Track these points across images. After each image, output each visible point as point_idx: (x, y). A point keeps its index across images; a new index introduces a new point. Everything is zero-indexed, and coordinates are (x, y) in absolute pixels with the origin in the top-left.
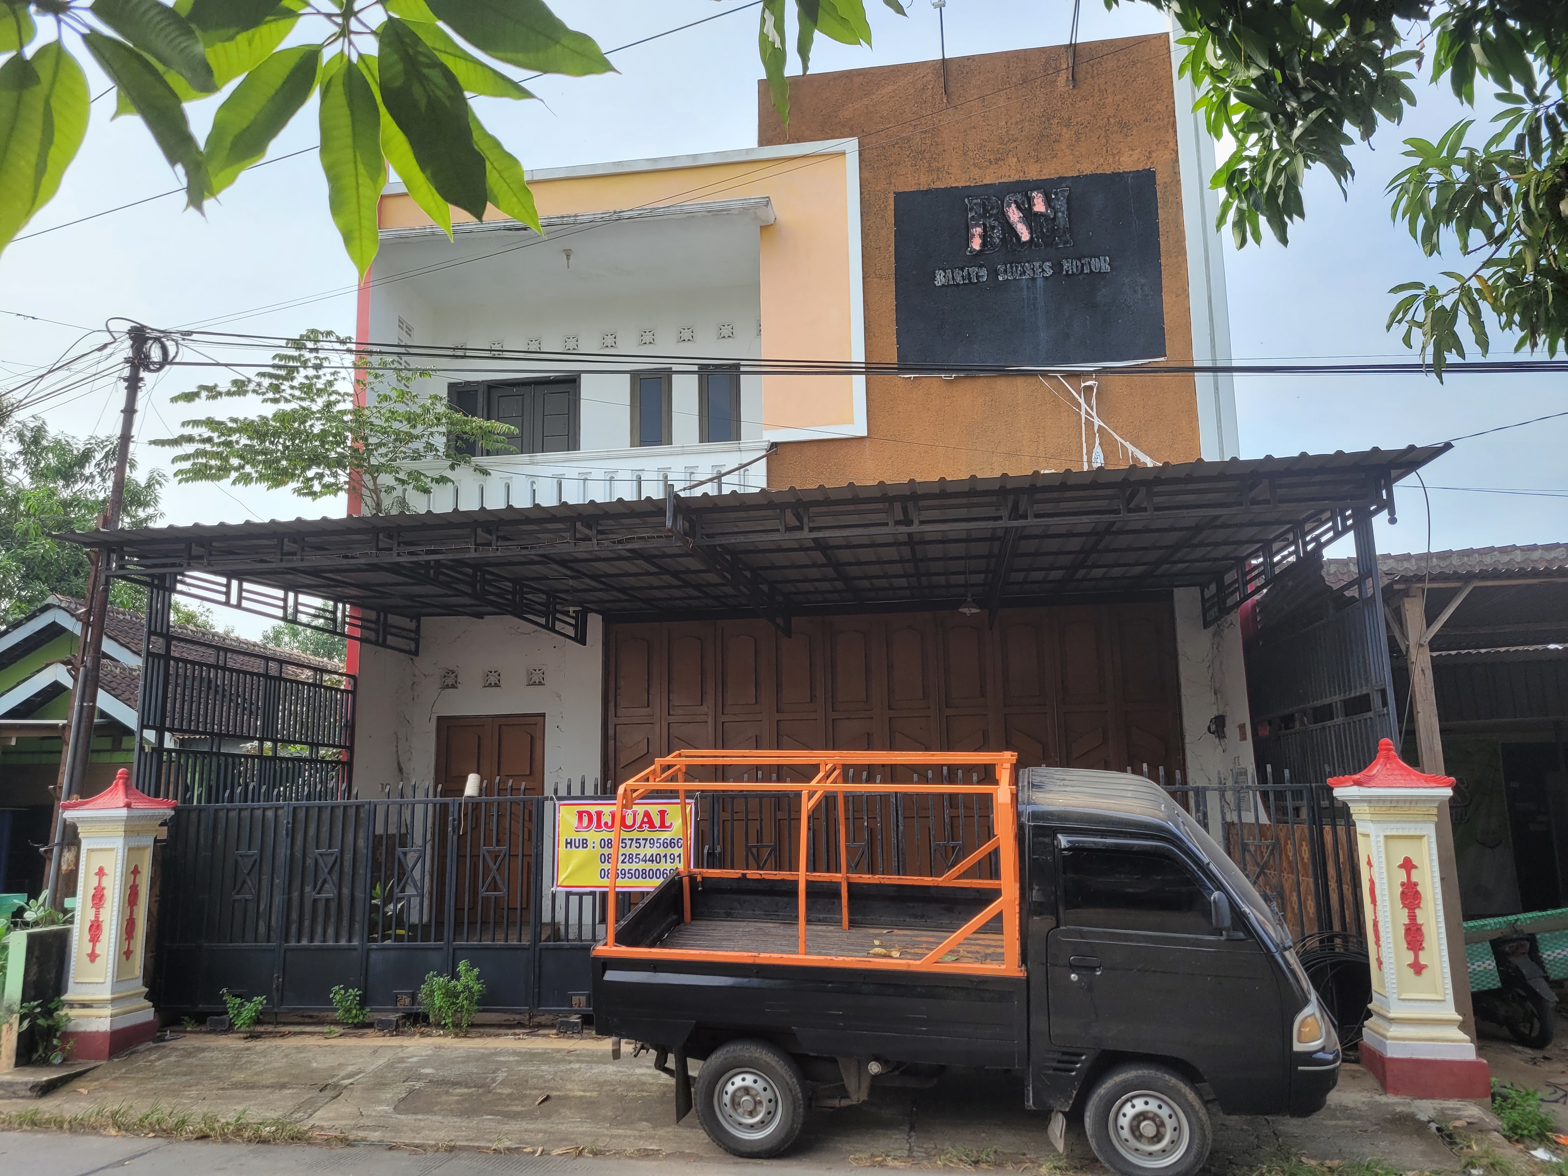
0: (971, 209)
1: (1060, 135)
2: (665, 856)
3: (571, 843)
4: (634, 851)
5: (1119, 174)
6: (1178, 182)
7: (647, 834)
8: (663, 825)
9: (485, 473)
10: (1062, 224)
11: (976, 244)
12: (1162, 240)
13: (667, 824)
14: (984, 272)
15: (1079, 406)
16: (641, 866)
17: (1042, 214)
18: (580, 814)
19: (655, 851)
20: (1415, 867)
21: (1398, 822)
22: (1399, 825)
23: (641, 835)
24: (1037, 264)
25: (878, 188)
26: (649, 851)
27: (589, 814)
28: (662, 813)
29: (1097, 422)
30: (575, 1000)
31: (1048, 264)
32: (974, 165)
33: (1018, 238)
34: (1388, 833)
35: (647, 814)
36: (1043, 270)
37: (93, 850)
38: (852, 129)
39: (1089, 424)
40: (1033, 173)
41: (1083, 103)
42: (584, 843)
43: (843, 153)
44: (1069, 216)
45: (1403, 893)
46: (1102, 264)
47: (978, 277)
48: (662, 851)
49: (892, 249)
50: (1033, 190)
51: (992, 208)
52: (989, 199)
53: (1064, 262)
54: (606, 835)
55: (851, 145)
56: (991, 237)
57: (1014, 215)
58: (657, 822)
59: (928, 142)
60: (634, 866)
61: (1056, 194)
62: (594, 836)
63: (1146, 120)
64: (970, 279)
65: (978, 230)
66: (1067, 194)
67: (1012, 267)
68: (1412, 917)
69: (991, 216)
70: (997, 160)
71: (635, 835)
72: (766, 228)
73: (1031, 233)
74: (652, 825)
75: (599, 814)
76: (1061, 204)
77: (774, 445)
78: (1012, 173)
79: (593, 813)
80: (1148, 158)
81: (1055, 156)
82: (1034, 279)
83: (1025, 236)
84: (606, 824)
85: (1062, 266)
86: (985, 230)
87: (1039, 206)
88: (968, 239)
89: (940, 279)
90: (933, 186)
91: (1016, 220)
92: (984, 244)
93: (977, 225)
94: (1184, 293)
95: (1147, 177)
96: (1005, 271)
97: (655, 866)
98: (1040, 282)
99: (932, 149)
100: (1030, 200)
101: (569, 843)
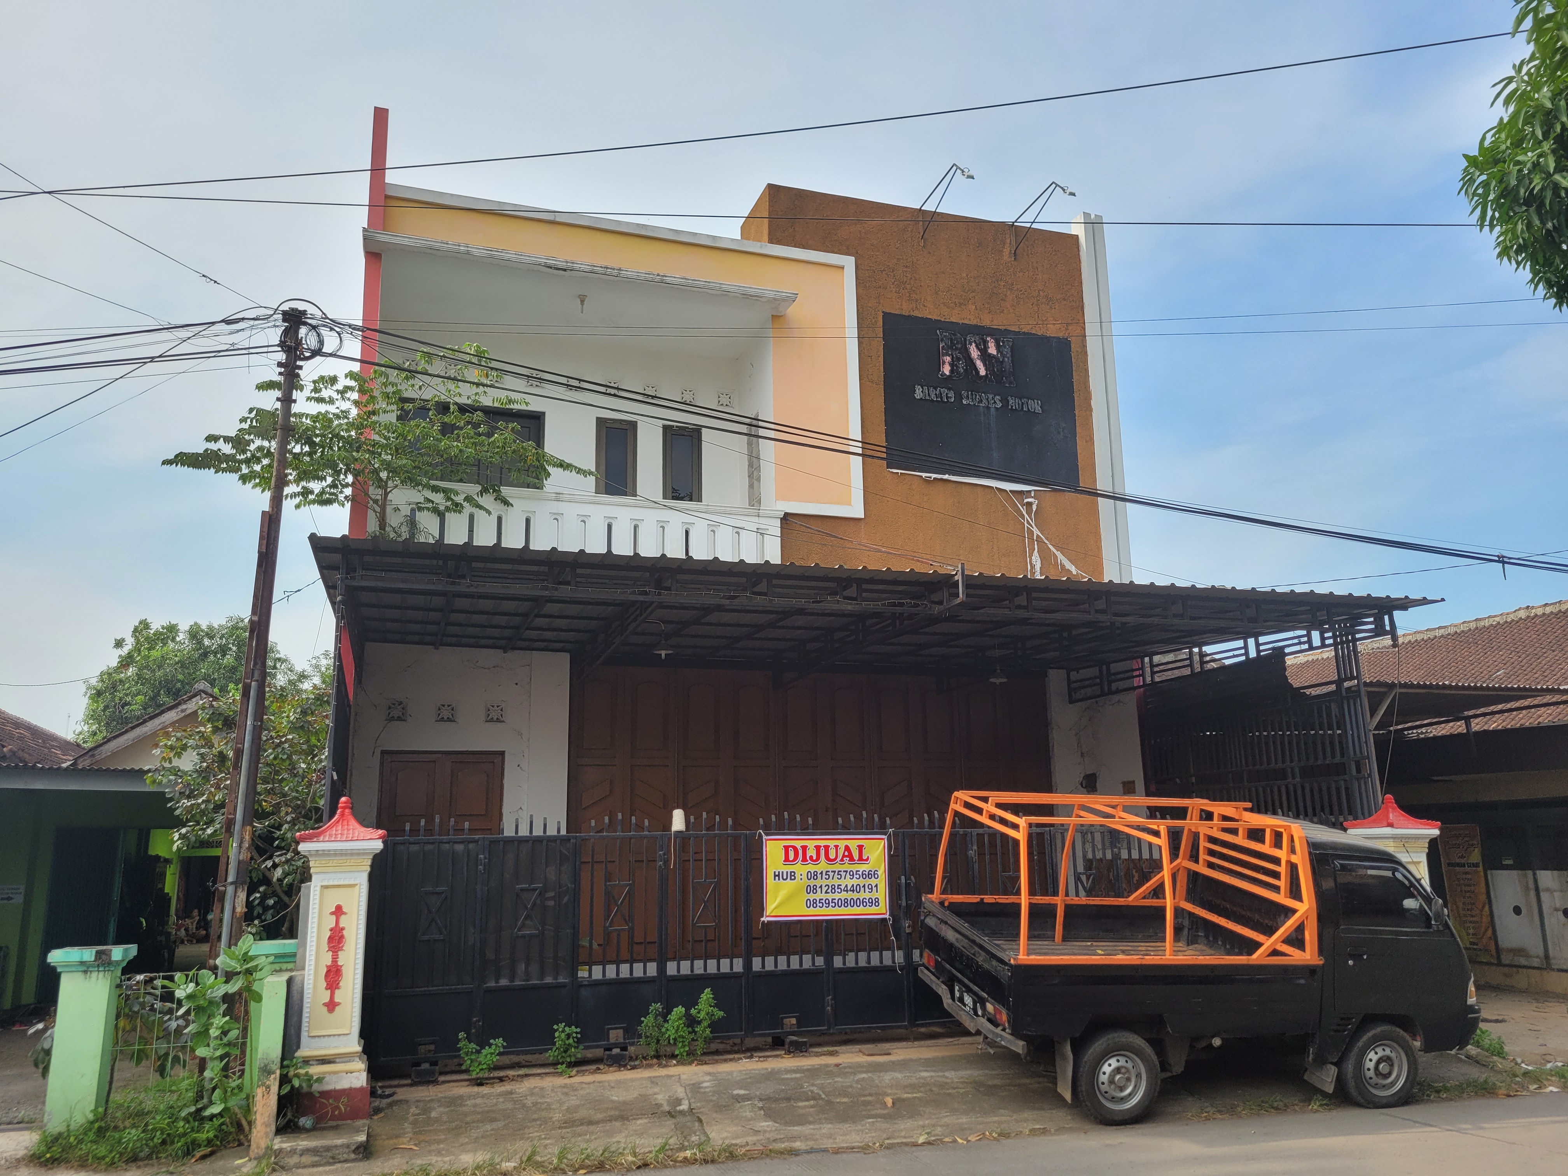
0: (942, 340)
1: (1006, 295)
2: (864, 886)
3: (778, 876)
4: (836, 882)
5: (1047, 337)
6: (1086, 353)
7: (847, 867)
8: (861, 858)
9: (506, 503)
10: (1008, 367)
11: (947, 370)
12: (1076, 395)
13: (865, 857)
14: (951, 394)
15: (1023, 517)
16: (843, 895)
17: (994, 356)
18: (786, 848)
19: (855, 882)
23: (842, 868)
24: (991, 396)
25: (870, 305)
26: (850, 882)
27: (795, 848)
28: (860, 847)
29: (1036, 531)
30: (786, 1021)
31: (998, 397)
32: (944, 303)
33: (977, 372)
35: (847, 848)
36: (995, 402)
37: (327, 887)
38: (848, 248)
39: (1031, 533)
40: (986, 321)
41: (1021, 274)
42: (792, 876)
43: (842, 268)
44: (1013, 362)
46: (1035, 406)
47: (947, 398)
48: (861, 882)
49: (881, 359)
50: (988, 335)
51: (957, 343)
52: (954, 335)
53: (1009, 398)
54: (812, 868)
55: (849, 262)
56: (957, 367)
57: (974, 353)
58: (856, 856)
59: (909, 276)
60: (837, 896)
61: (1003, 342)
62: (801, 869)
63: (1064, 299)
64: (941, 398)
65: (948, 359)
66: (1011, 344)
67: (972, 395)
69: (956, 349)
70: (961, 304)
71: (837, 867)
72: (776, 318)
73: (986, 370)
74: (852, 859)
75: (804, 848)
76: (1007, 350)
77: (787, 515)
78: (972, 317)
79: (799, 847)
80: (1067, 329)
81: (1002, 312)
82: (988, 408)
83: (983, 372)
84: (811, 857)
85: (1008, 401)
86: (952, 359)
87: (992, 350)
88: (939, 366)
89: (919, 393)
90: (912, 313)
91: (976, 357)
92: (952, 371)
93: (947, 354)
94: (1090, 439)
95: (1064, 345)
96: (968, 396)
97: (855, 896)
98: (993, 410)
99: (912, 282)
100: (985, 342)
101: (776, 876)
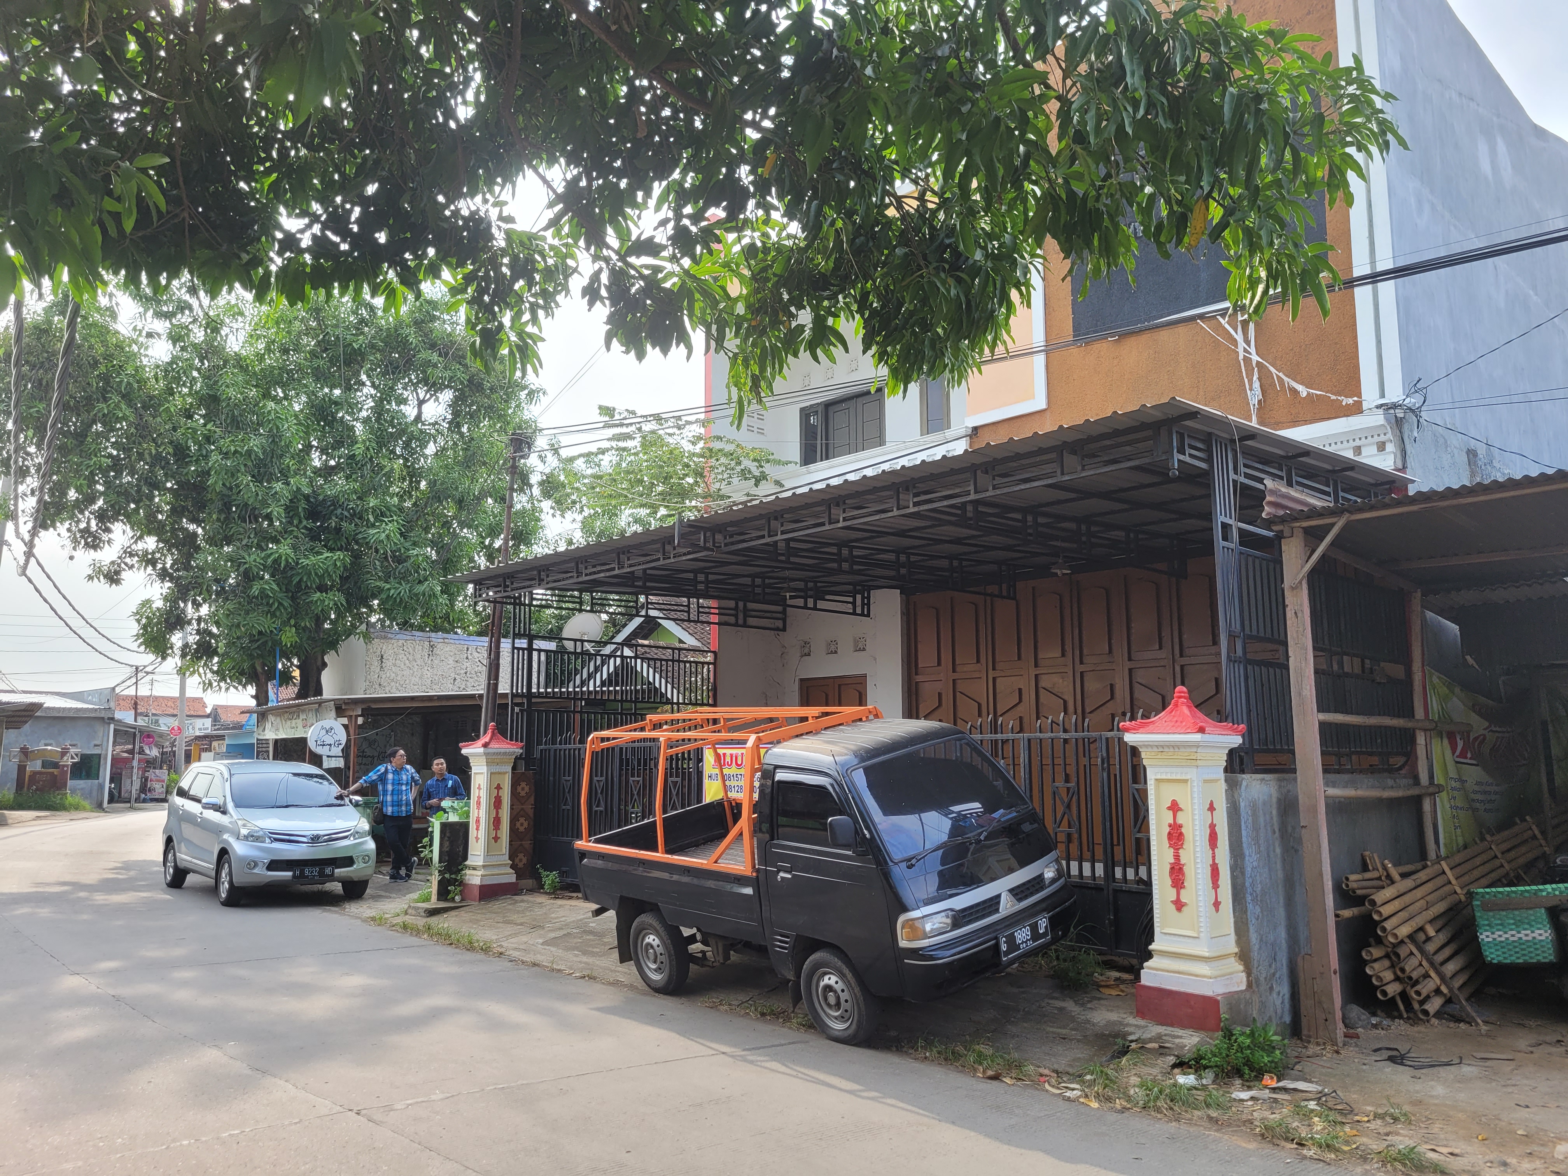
15: (1235, 342)
20: (1181, 810)
21: (1166, 766)
22: (1168, 770)
29: (1256, 358)
34: (1159, 777)
39: (1247, 360)
45: (1169, 833)
68: (1177, 857)
